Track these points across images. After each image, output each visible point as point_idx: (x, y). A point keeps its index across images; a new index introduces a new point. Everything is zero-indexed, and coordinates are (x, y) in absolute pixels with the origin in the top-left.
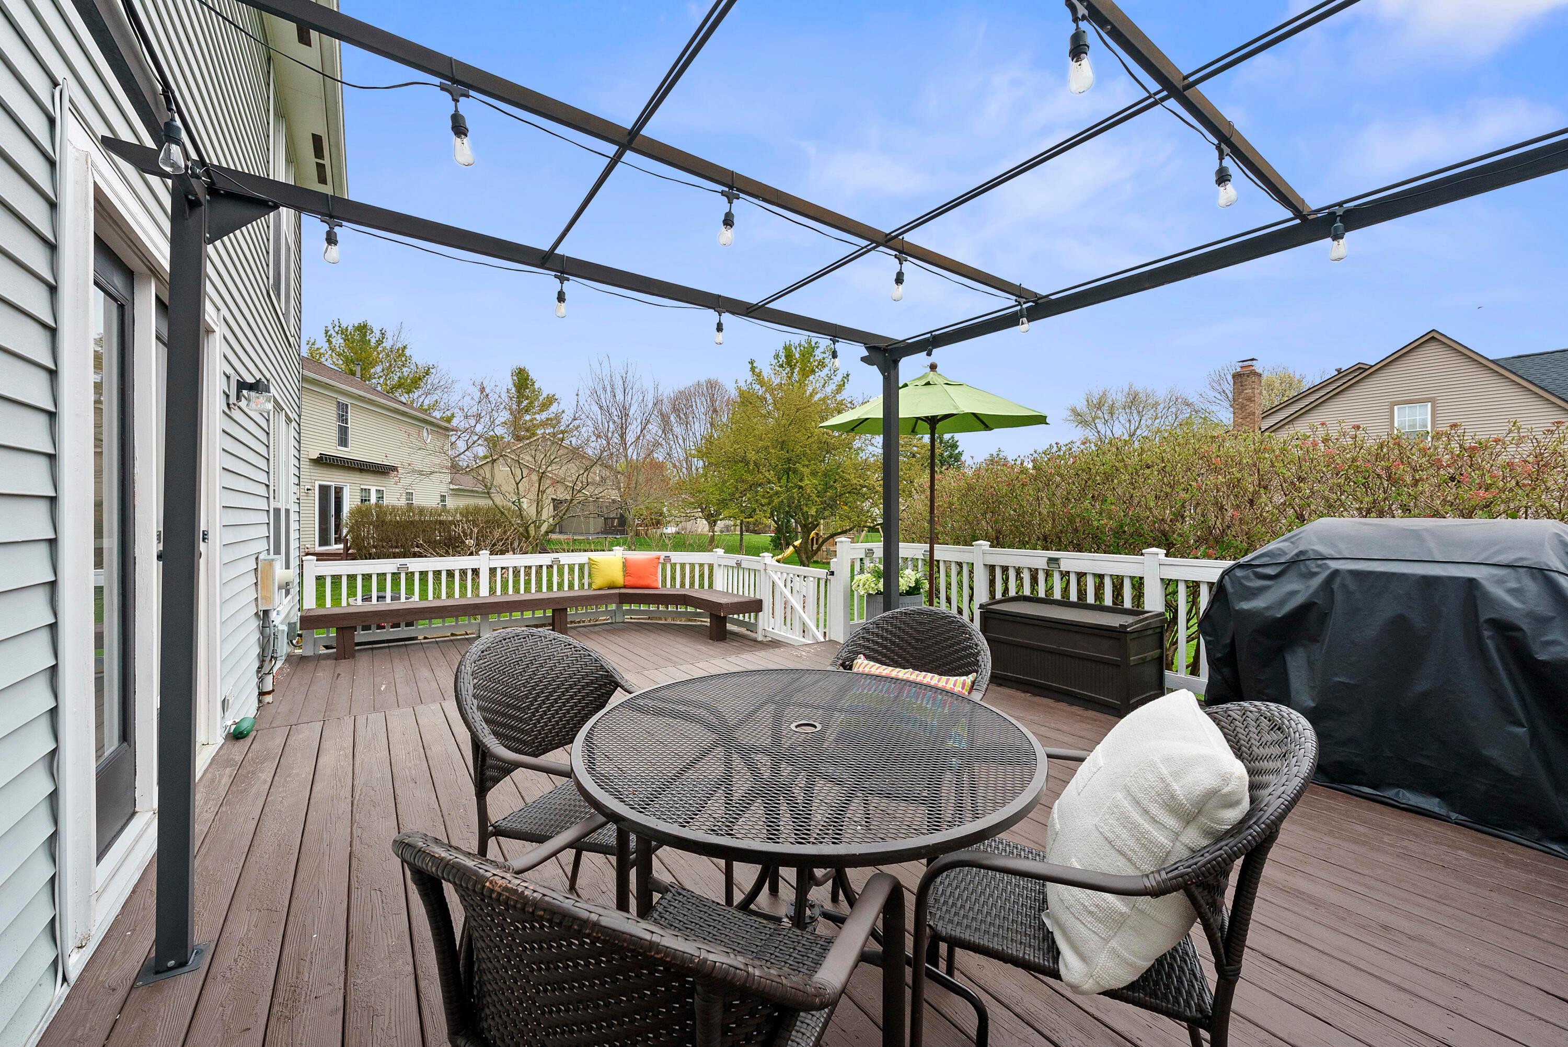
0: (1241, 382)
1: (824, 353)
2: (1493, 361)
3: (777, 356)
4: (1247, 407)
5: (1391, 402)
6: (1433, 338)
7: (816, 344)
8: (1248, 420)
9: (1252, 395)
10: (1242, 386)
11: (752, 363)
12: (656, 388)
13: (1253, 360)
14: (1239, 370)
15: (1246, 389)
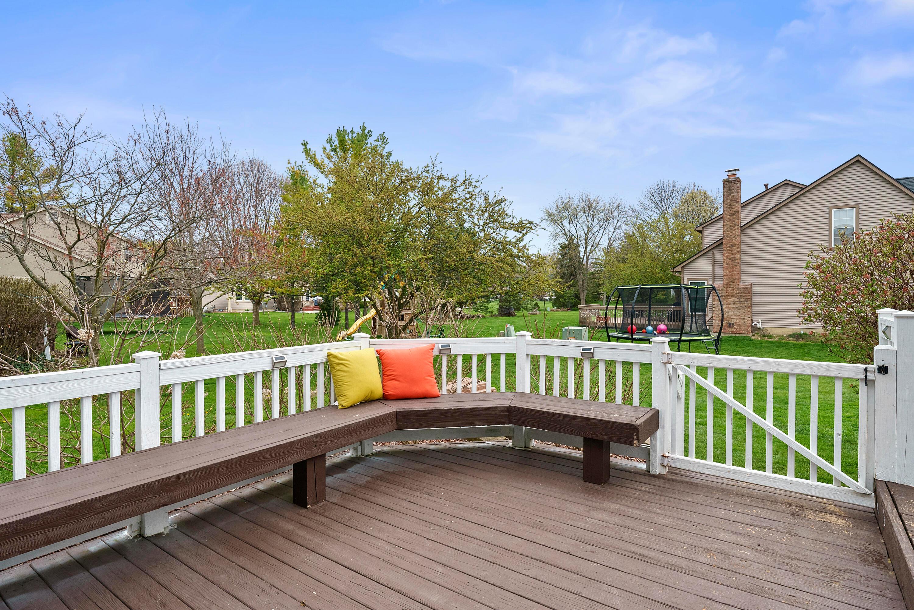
0: (729, 187)
1: (377, 141)
2: (896, 180)
3: (329, 141)
4: (733, 207)
5: (830, 207)
6: (858, 161)
7: (368, 132)
8: (734, 216)
9: (737, 197)
10: (729, 190)
11: (305, 144)
12: (225, 152)
13: (735, 170)
14: (727, 177)
15: (733, 193)
